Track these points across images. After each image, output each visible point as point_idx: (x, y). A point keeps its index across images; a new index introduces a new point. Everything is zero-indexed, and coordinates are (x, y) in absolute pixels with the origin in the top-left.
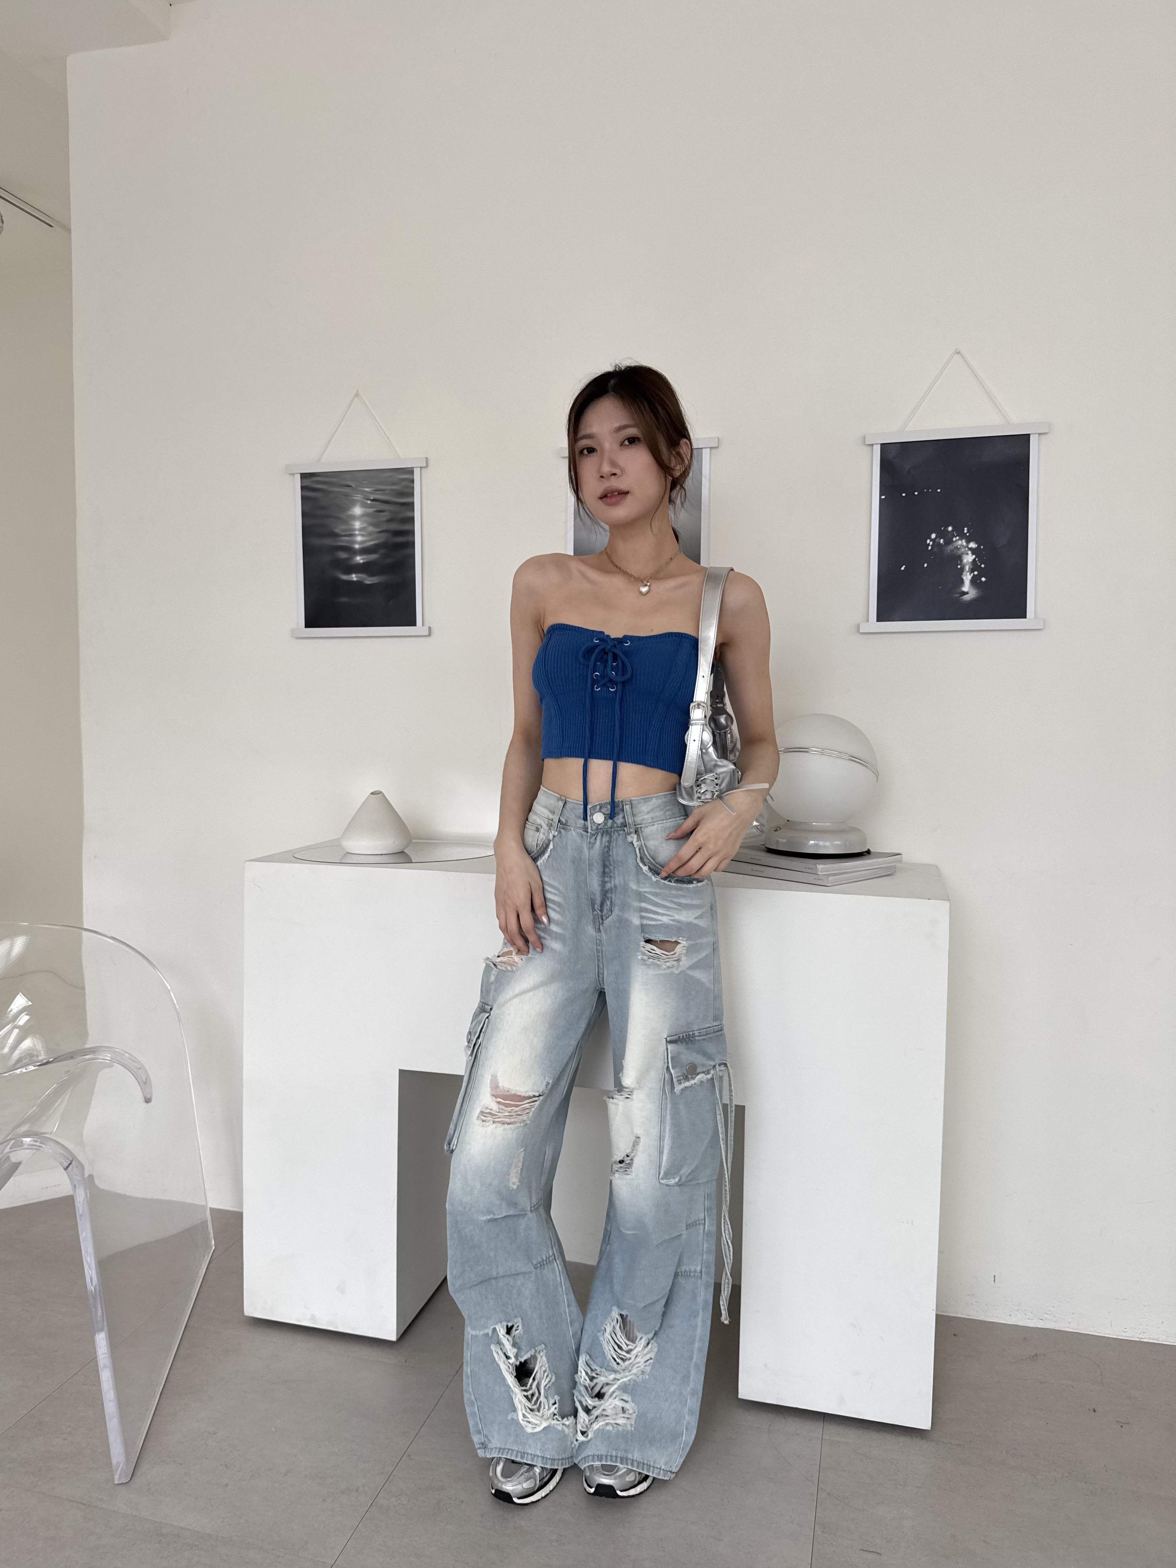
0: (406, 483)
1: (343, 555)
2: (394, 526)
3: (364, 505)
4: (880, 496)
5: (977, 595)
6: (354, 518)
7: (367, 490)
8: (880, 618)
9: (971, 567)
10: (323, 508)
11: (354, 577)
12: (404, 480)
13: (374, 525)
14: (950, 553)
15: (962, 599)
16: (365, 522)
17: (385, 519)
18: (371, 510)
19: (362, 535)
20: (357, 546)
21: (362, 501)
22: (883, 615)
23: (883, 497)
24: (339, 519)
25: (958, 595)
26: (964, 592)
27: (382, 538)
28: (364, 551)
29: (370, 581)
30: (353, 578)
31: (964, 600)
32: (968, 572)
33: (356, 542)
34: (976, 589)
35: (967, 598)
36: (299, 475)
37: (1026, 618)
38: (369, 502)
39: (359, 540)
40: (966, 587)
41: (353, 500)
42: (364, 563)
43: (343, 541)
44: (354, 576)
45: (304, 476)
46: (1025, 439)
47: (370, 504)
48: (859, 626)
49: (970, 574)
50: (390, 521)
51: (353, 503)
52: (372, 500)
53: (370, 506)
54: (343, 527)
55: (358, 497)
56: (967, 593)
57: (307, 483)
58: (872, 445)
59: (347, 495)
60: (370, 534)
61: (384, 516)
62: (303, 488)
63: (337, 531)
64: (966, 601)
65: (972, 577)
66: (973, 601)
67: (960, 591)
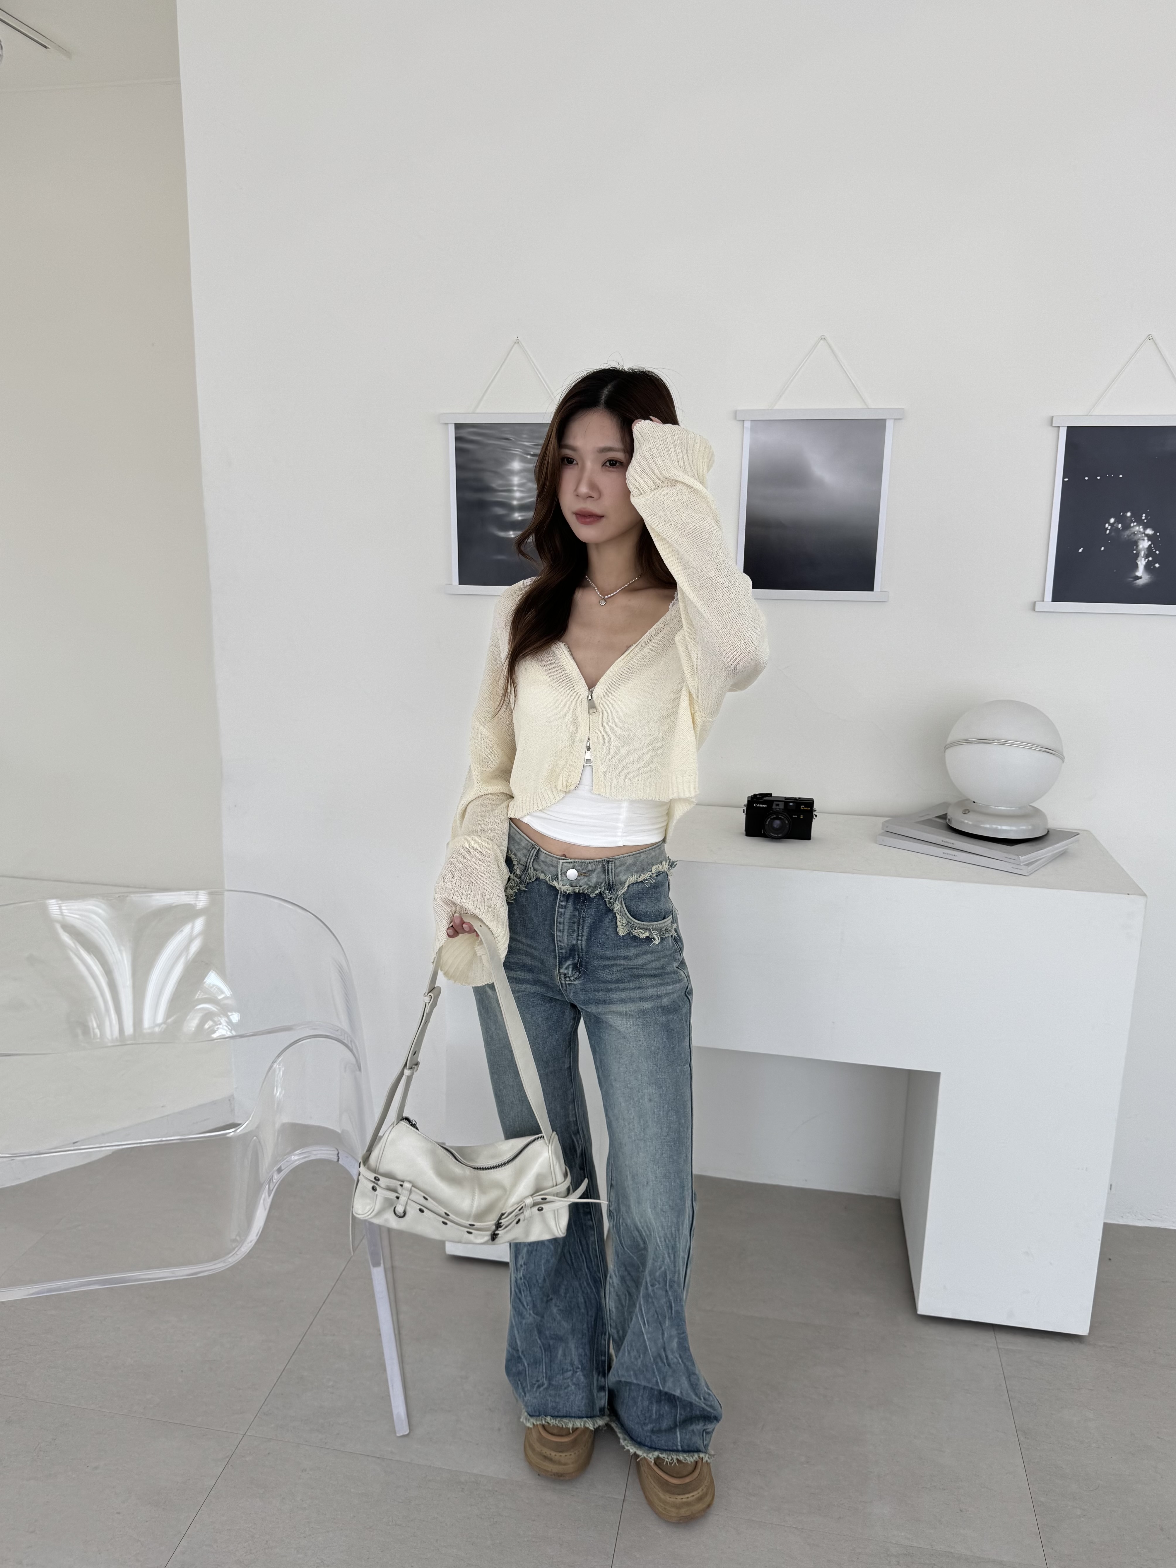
4: (1064, 478)
5: (1149, 581)
8: (1055, 599)
9: (1146, 553)
14: (1127, 538)
15: (1135, 583)
22: (1059, 595)
23: (1066, 480)
24: (496, 473)
25: (1132, 579)
26: (1137, 576)
31: (1137, 584)
32: (1143, 557)
33: (514, 498)
34: (1149, 575)
35: (1140, 582)
36: (454, 426)
40: (1140, 572)
41: (512, 453)
48: (1035, 603)
49: (1145, 559)
54: (500, 482)
56: (1140, 578)
58: (1059, 427)
63: (494, 485)
64: (1139, 586)
65: (1147, 563)
66: (1146, 586)
67: (1133, 575)
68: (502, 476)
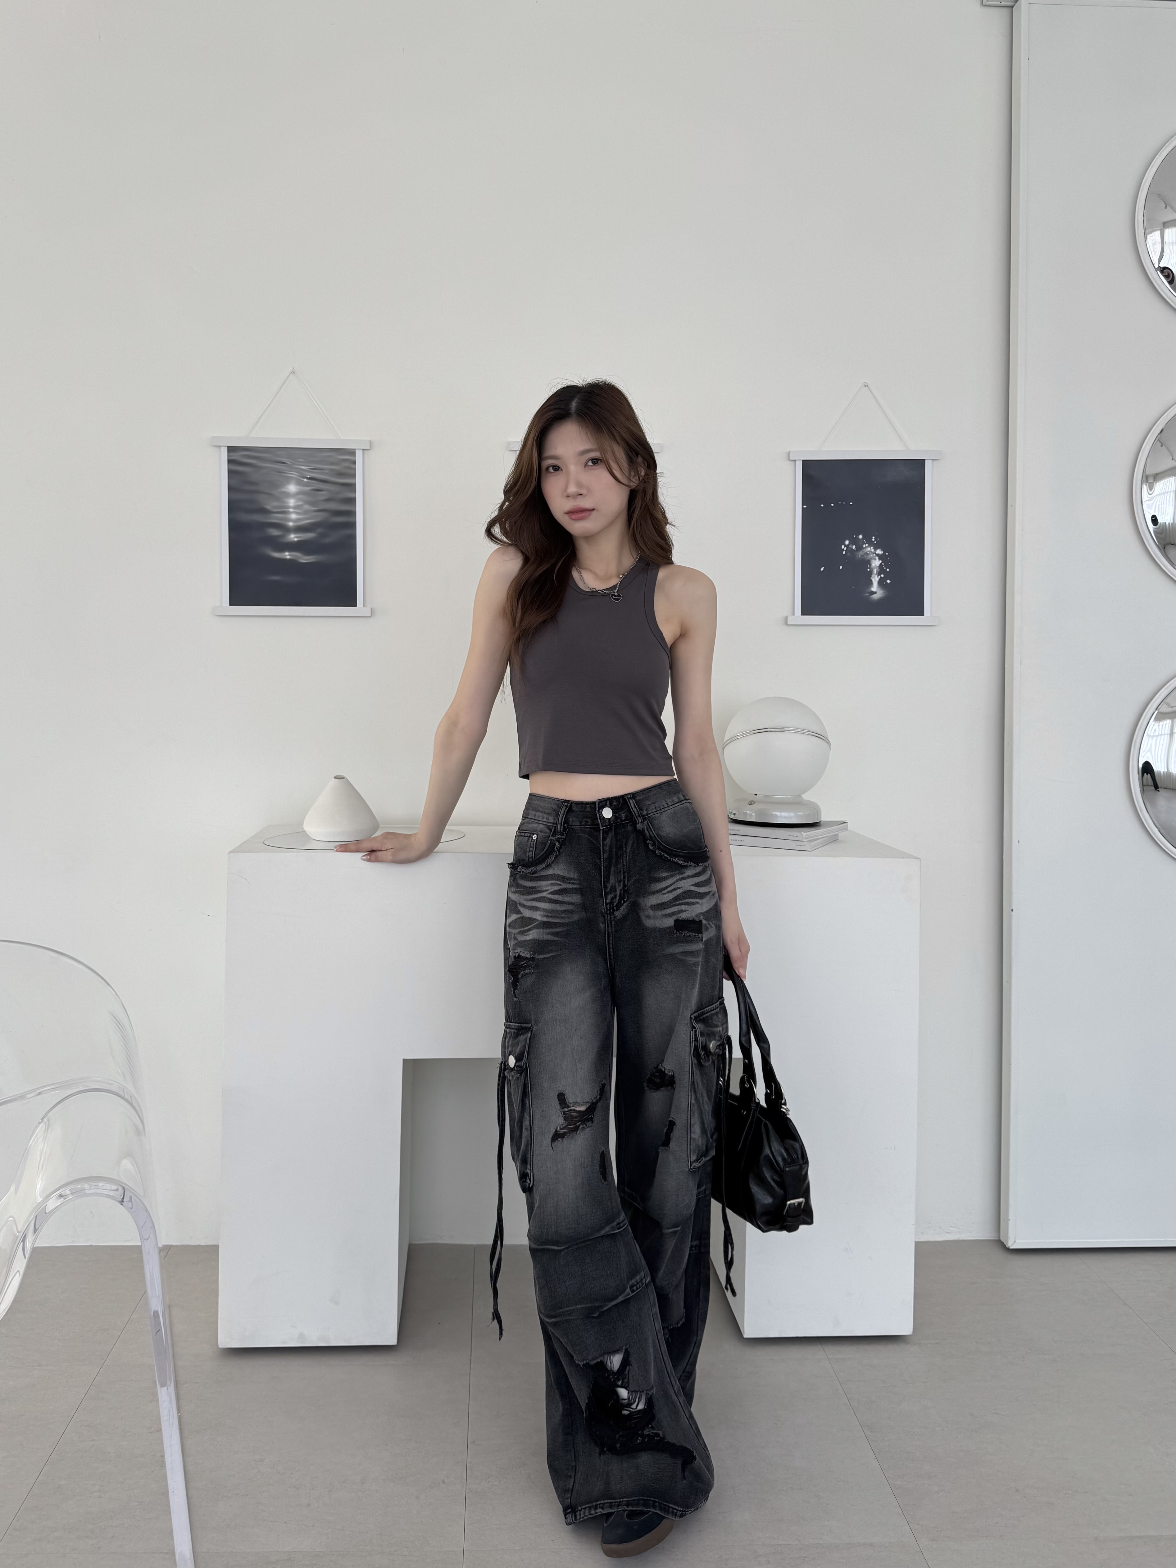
4: (803, 505)
5: (884, 595)
7: (303, 467)
8: (801, 614)
9: (878, 570)
13: (312, 504)
14: (861, 558)
15: (871, 597)
19: (297, 513)
21: (297, 479)
22: (805, 610)
23: (805, 507)
25: (867, 594)
26: (872, 592)
29: (306, 560)
30: (286, 555)
31: (872, 599)
32: (876, 574)
34: (882, 590)
35: (875, 597)
36: (226, 448)
37: (923, 615)
40: (875, 588)
42: (298, 542)
46: (920, 464)
47: (307, 482)
48: (787, 617)
49: (878, 577)
53: (306, 485)
54: (276, 504)
56: (875, 593)
58: (795, 460)
64: (874, 600)
65: (879, 579)
66: (881, 600)
67: (869, 591)
68: (278, 499)
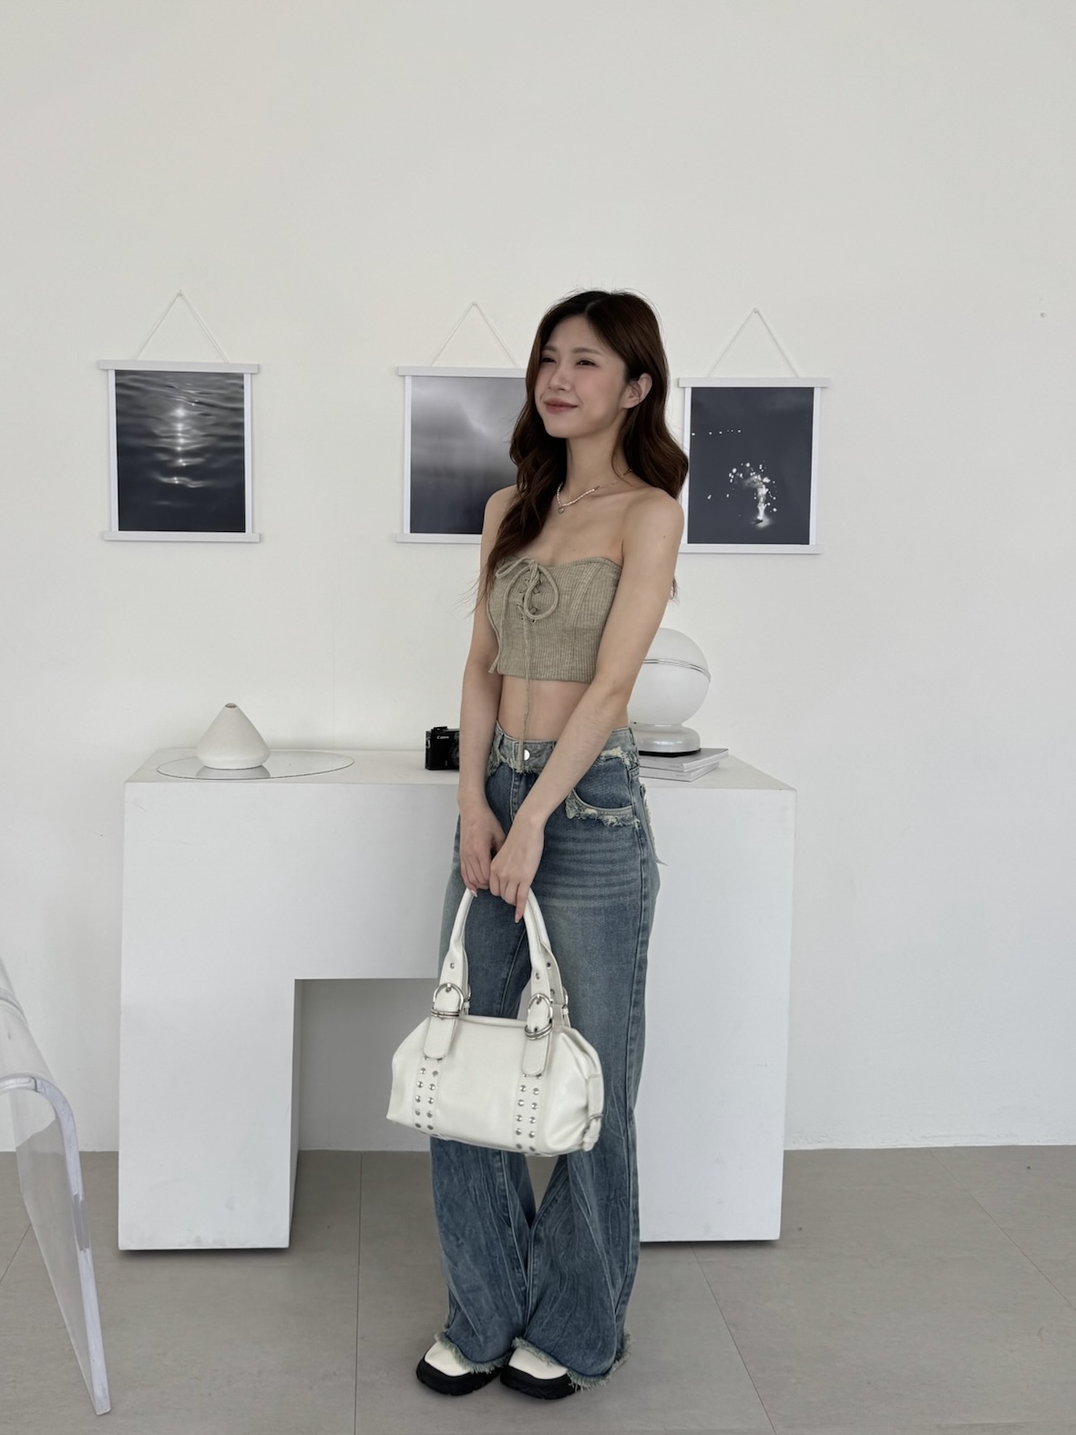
0: (234, 389)
1: (163, 457)
2: (221, 431)
3: (187, 407)
6: (176, 419)
10: (141, 408)
11: (176, 480)
12: (233, 384)
16: (187, 424)
17: (211, 423)
18: (196, 413)
19: (186, 438)
20: (179, 449)
24: (159, 419)
27: (208, 442)
28: (187, 454)
35: (761, 525)
36: (114, 372)
37: (808, 544)
38: (193, 404)
39: (182, 442)
40: (761, 517)
43: (164, 443)
44: (175, 478)
45: (118, 373)
46: (809, 392)
50: (216, 425)
51: (176, 404)
52: (199, 403)
54: (164, 428)
55: (182, 399)
56: (761, 521)
57: (124, 380)
58: (685, 388)
59: (168, 396)
60: (194, 437)
61: (211, 420)
62: (117, 385)
63: (156, 431)
68: (166, 424)
